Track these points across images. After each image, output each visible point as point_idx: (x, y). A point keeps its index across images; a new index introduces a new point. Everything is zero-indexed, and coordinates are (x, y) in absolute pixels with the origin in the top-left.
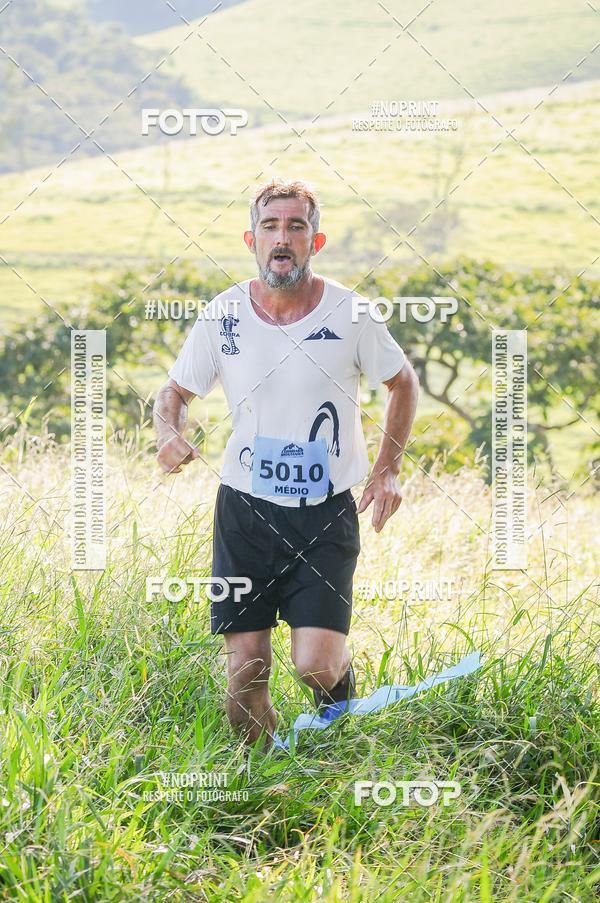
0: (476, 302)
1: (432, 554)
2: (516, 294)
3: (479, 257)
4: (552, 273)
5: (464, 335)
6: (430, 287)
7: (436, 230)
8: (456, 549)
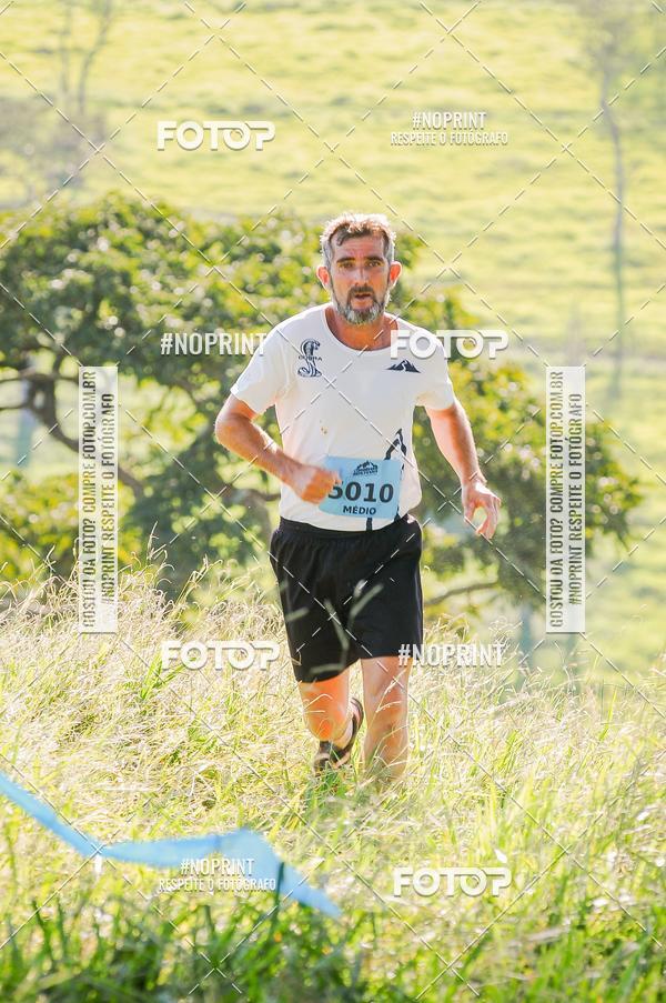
0: (142, 277)
1: (76, 722)
2: (211, 263)
3: (147, 196)
4: (272, 223)
5: (120, 332)
6: (60, 250)
7: (66, 148)
8: (117, 711)
